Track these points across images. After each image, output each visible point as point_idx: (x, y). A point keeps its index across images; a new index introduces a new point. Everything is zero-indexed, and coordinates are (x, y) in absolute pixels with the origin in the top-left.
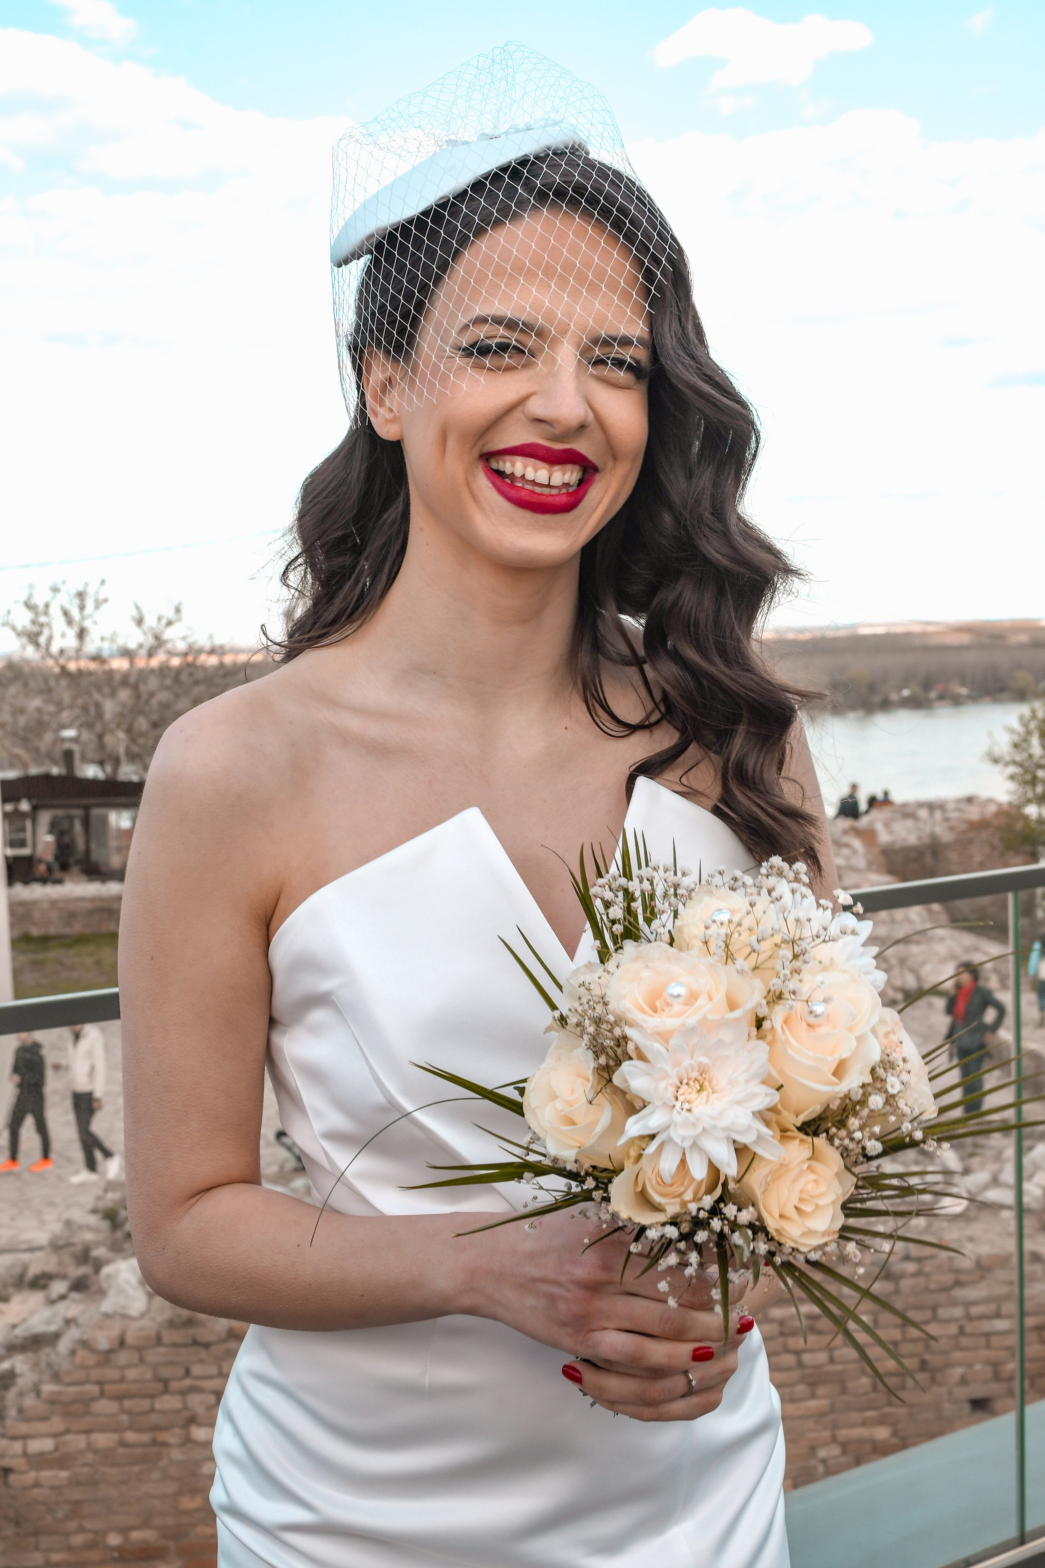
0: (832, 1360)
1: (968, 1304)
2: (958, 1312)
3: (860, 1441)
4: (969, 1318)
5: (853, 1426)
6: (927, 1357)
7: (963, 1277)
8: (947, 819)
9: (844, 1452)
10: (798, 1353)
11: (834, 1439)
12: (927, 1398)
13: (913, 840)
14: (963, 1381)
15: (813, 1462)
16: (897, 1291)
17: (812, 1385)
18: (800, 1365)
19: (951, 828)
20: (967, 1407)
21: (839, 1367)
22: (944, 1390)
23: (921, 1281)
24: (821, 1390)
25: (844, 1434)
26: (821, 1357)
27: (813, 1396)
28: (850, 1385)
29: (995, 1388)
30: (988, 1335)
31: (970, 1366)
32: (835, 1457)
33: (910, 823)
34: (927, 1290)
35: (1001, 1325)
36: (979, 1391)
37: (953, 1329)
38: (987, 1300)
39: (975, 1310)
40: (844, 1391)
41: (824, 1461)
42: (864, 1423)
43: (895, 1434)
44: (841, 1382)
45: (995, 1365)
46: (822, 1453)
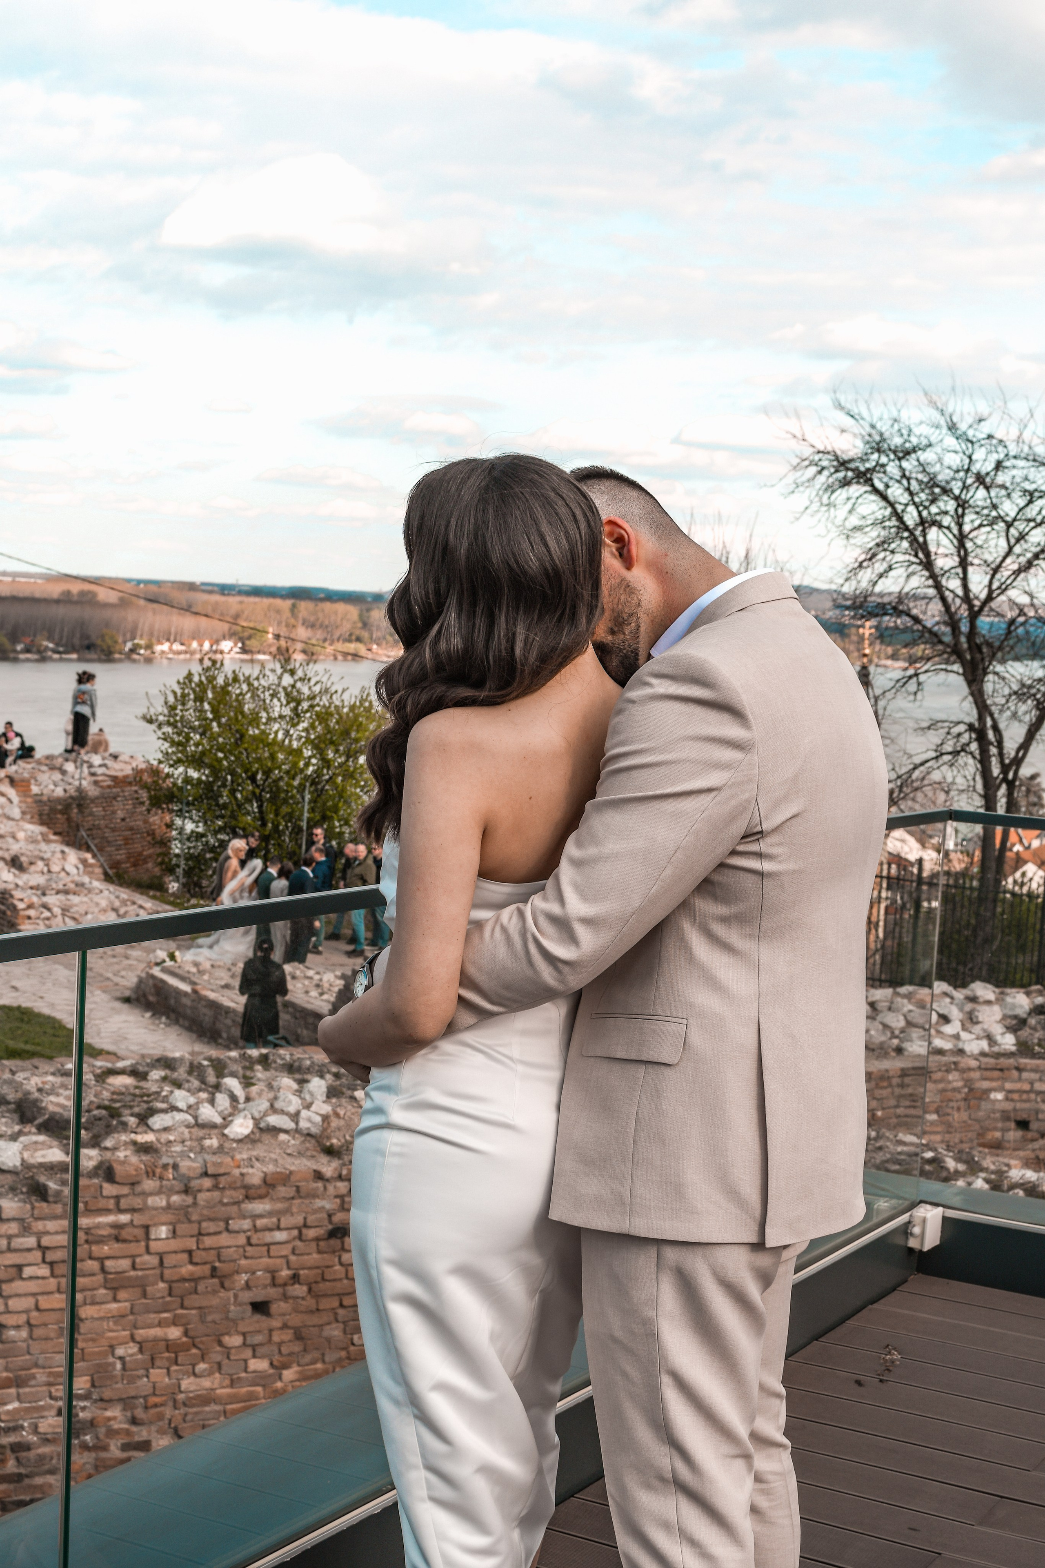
0: (134, 1267)
1: (255, 1217)
2: (246, 1224)
3: (156, 1340)
4: (256, 1229)
5: (150, 1326)
6: (217, 1264)
7: (252, 1192)
8: (93, 774)
9: (141, 1350)
10: (101, 1260)
11: (132, 1338)
12: (215, 1301)
13: (59, 792)
14: (248, 1286)
15: (111, 1359)
16: (195, 1204)
17: (115, 1289)
18: (103, 1269)
19: (96, 783)
20: (249, 1308)
21: (140, 1273)
22: (231, 1294)
23: (216, 1194)
24: (122, 1295)
25: (141, 1333)
26: (124, 1264)
27: (115, 1300)
28: (149, 1289)
29: (273, 1292)
30: (268, 1245)
31: (254, 1273)
32: (132, 1355)
33: (57, 776)
34: (221, 1202)
35: (280, 1236)
36: (259, 1295)
37: (241, 1240)
38: (270, 1214)
39: (260, 1223)
40: (144, 1295)
41: (121, 1358)
42: (160, 1324)
43: (186, 1333)
44: (142, 1287)
45: (273, 1273)
46: (120, 1352)
